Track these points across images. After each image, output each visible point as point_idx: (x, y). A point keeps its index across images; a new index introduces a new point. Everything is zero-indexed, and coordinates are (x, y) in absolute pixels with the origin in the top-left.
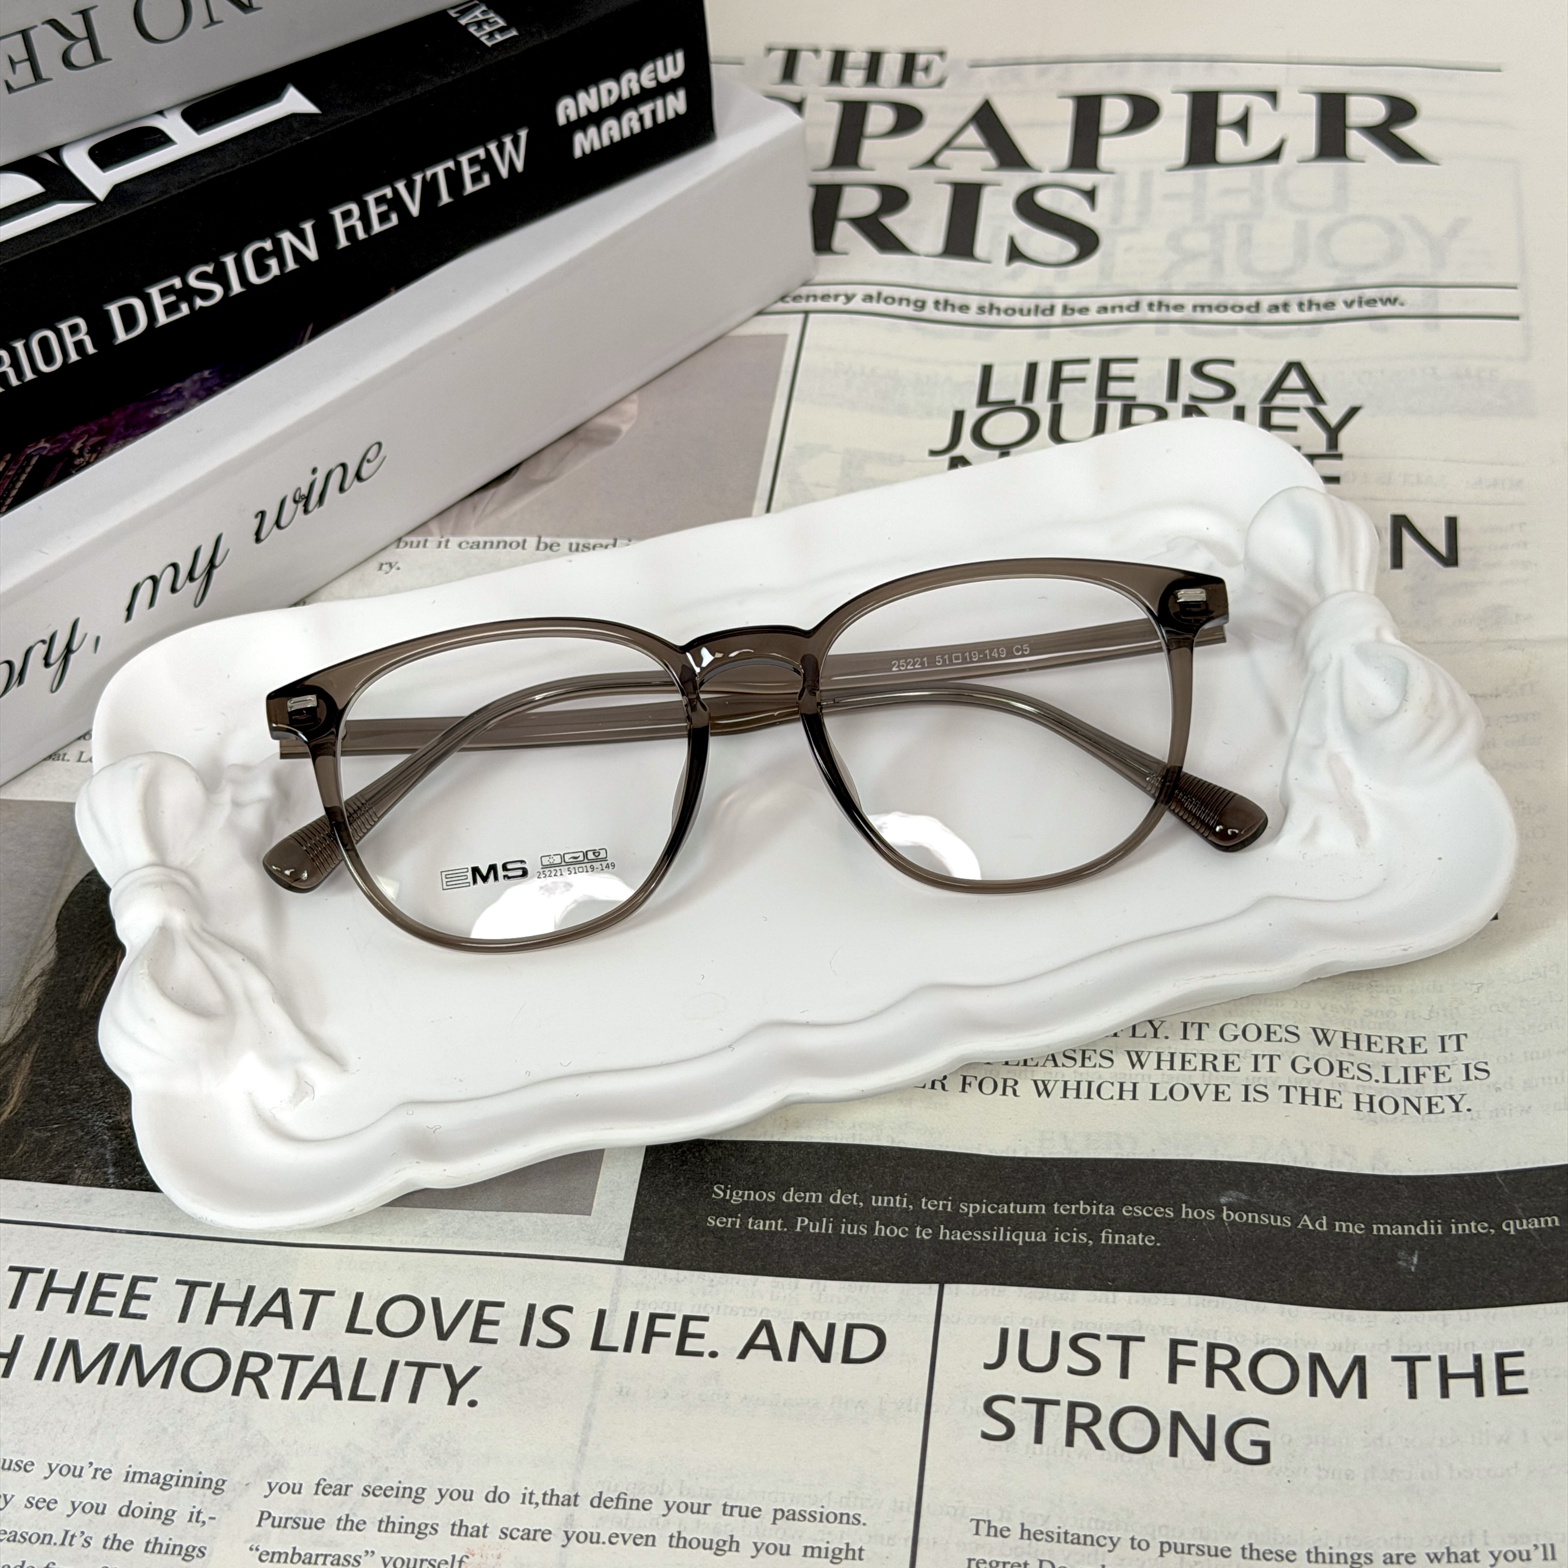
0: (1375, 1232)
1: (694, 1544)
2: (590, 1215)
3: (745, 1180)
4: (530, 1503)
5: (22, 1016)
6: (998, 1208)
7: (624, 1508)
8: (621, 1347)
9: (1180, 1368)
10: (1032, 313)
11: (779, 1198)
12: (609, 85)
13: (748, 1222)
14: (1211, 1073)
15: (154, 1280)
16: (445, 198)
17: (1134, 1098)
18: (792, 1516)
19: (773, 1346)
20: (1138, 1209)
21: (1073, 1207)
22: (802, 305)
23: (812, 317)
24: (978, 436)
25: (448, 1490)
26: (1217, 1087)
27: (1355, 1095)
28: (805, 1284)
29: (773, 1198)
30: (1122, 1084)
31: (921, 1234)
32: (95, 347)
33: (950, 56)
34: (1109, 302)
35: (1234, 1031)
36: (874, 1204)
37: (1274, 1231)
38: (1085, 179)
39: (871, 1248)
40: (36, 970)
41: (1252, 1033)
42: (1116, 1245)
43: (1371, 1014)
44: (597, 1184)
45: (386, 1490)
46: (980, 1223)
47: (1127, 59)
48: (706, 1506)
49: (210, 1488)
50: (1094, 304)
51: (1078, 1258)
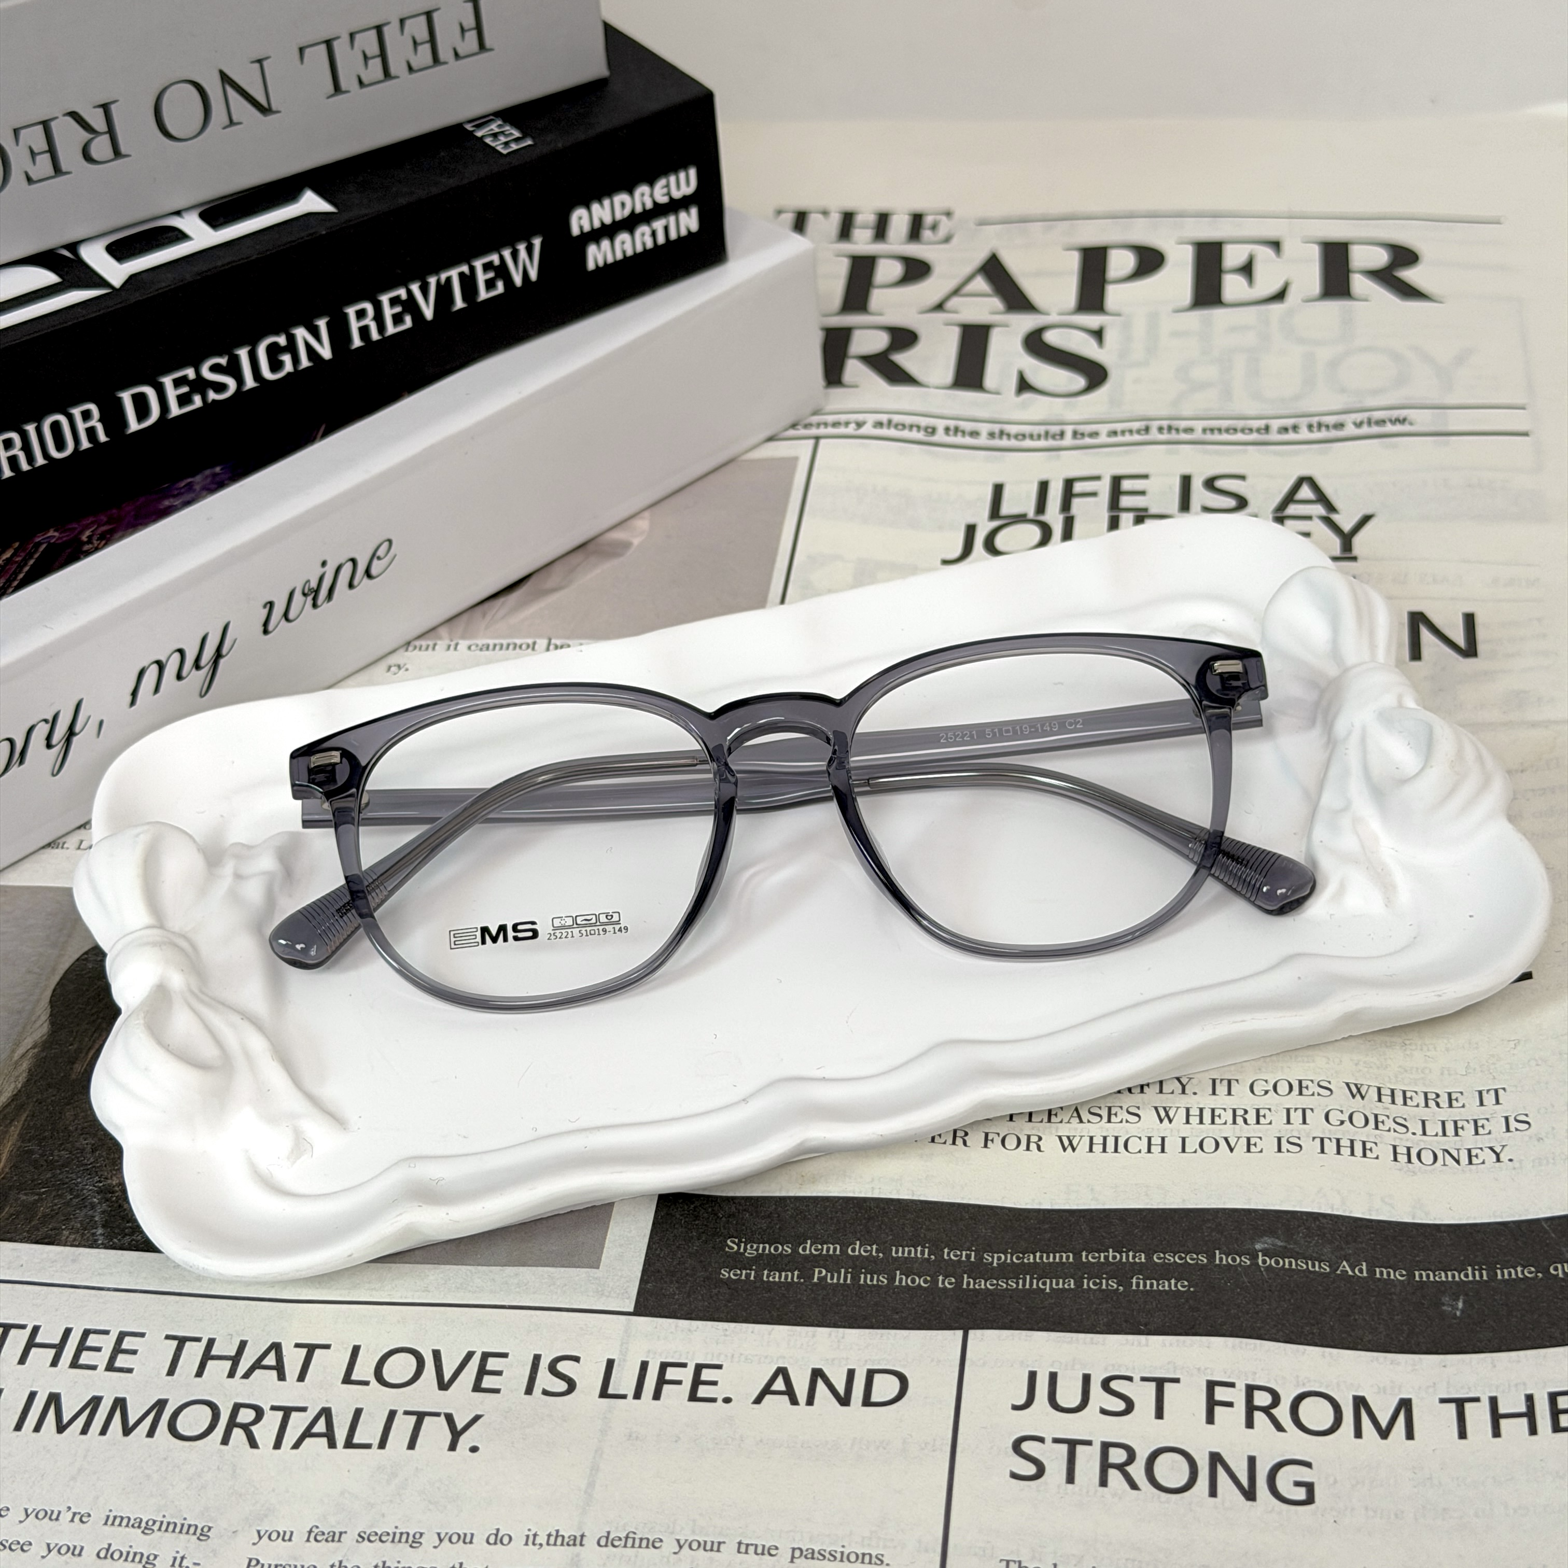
0: (1417, 1278)
2: (598, 1268)
3: (759, 1233)
4: (534, 1544)
5: (13, 1086)
6: (1023, 1258)
7: (633, 1546)
8: (631, 1394)
9: (1218, 1410)
10: (1042, 438)
11: (795, 1251)
12: (621, 198)
13: (763, 1274)
14: (1241, 1126)
15: (142, 1335)
16: (459, 304)
17: (1163, 1151)
18: (811, 1555)
19: (790, 1393)
20: (1170, 1256)
21: (1102, 1255)
22: (814, 431)
23: (822, 442)
24: (991, 548)
25: (447, 1534)
26: (1248, 1139)
27: (1391, 1148)
28: (823, 1332)
29: (790, 1251)
30: (1149, 1139)
31: (945, 1283)
32: (107, 435)
33: (958, 214)
34: (1119, 427)
35: (1264, 1086)
36: (894, 1254)
37: (1311, 1276)
38: (1092, 320)
39: (891, 1297)
40: (28, 1042)
41: (1283, 1088)
42: (1148, 1291)
43: (1406, 1071)
44: (605, 1238)
45: (381, 1535)
46: (1005, 1271)
47: (1131, 216)
48: (719, 1543)
49: (195, 1534)
50: (1104, 429)
51: (1108, 1303)
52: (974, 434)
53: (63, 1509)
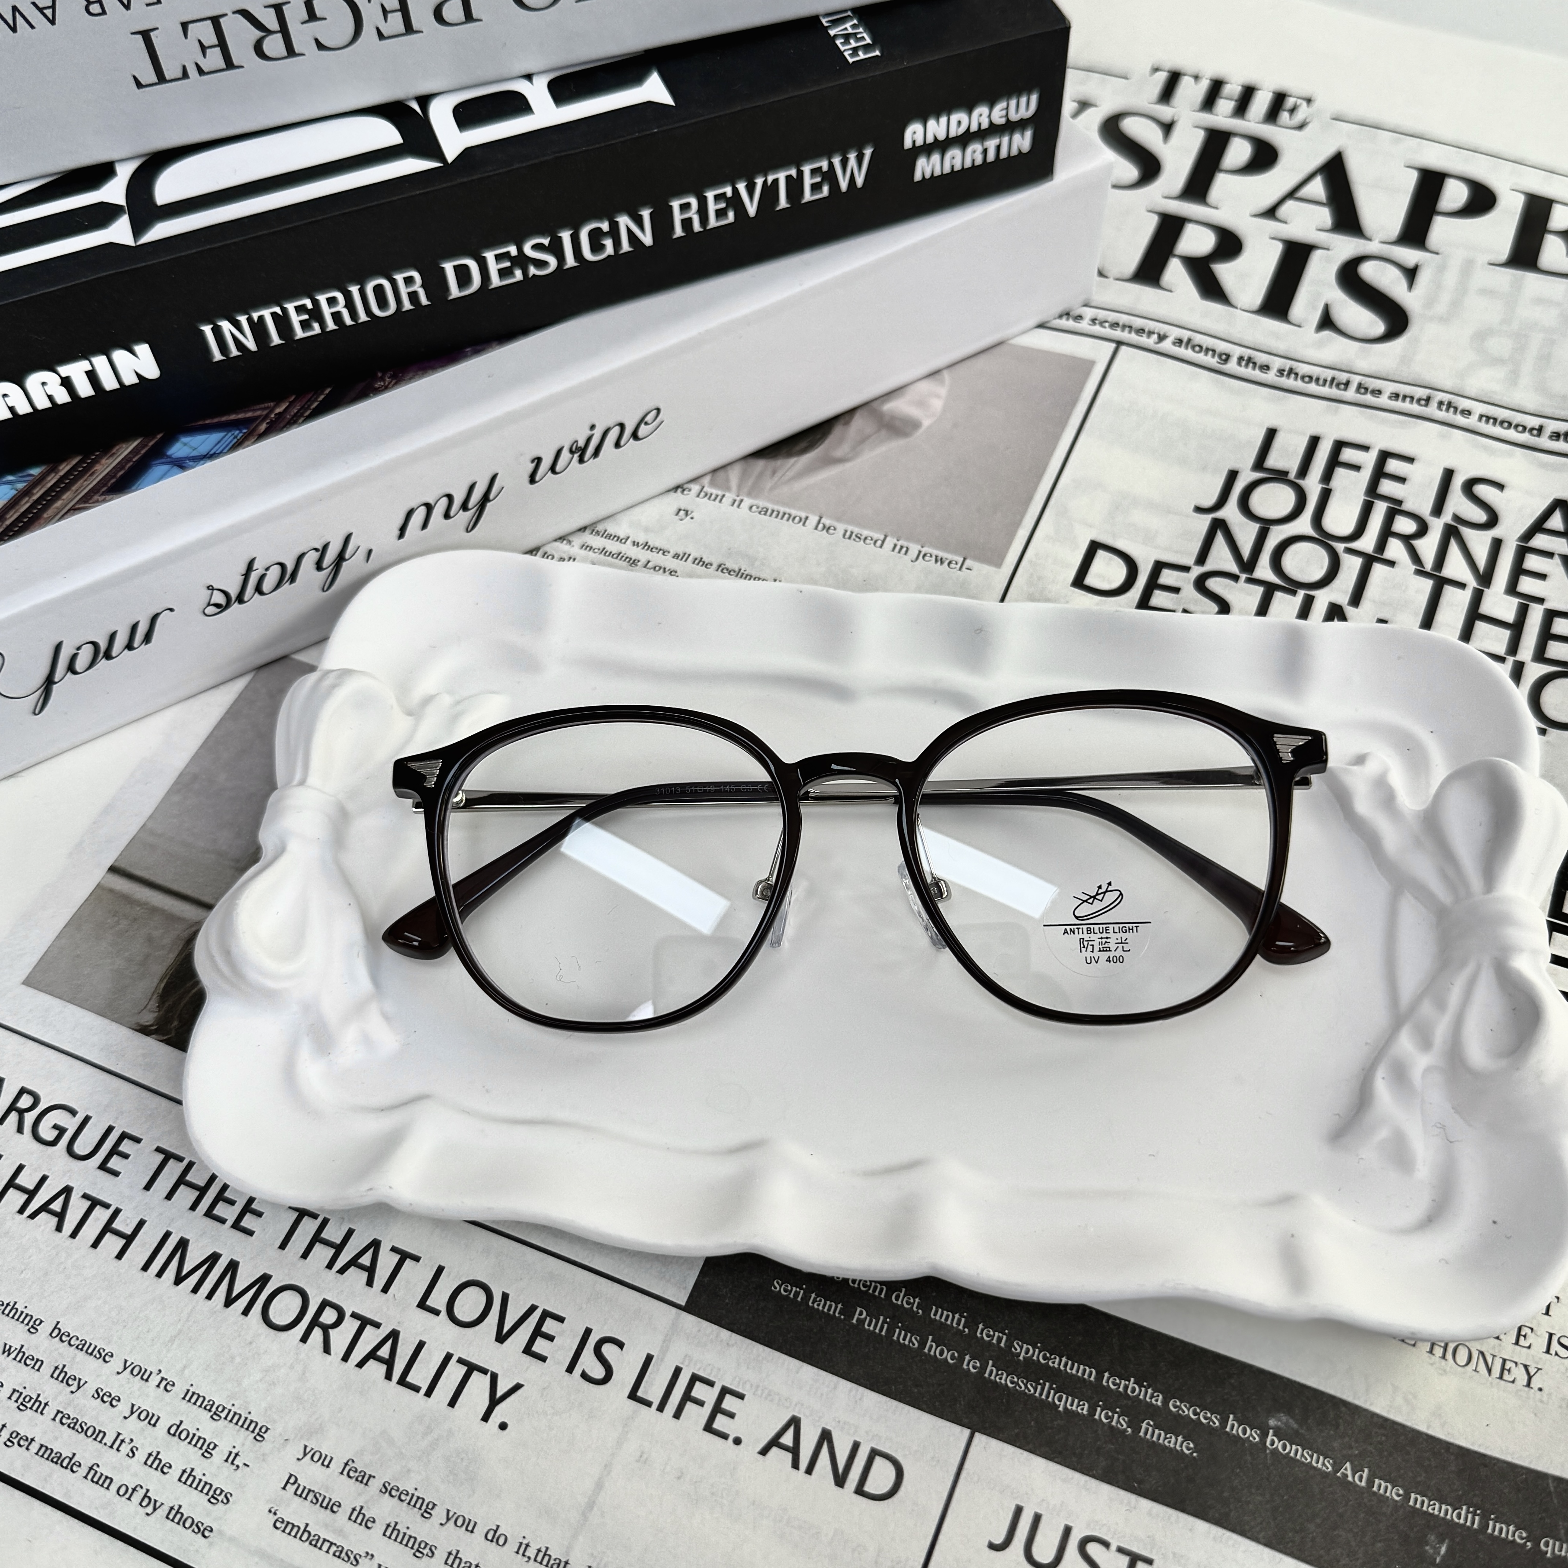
0: (1411, 1503)
4: (524, 1555)
6: (1049, 1359)
8: (656, 1403)
10: (1327, 385)
12: (981, 110)
13: (811, 1297)
19: (795, 1451)
20: (1185, 1406)
21: (1123, 1382)
22: (1118, 334)
23: (1123, 348)
24: (1244, 503)
25: (455, 1513)
28: (845, 1386)
31: (970, 1365)
32: (429, 299)
33: (1318, 103)
34: (1402, 390)
36: (932, 1316)
37: (1312, 1472)
38: (1410, 256)
39: (917, 1365)
42: (1153, 1442)
45: (402, 1493)
46: (1028, 1369)
49: (253, 1432)
51: (1113, 1444)
52: (1265, 368)
53: (155, 1371)
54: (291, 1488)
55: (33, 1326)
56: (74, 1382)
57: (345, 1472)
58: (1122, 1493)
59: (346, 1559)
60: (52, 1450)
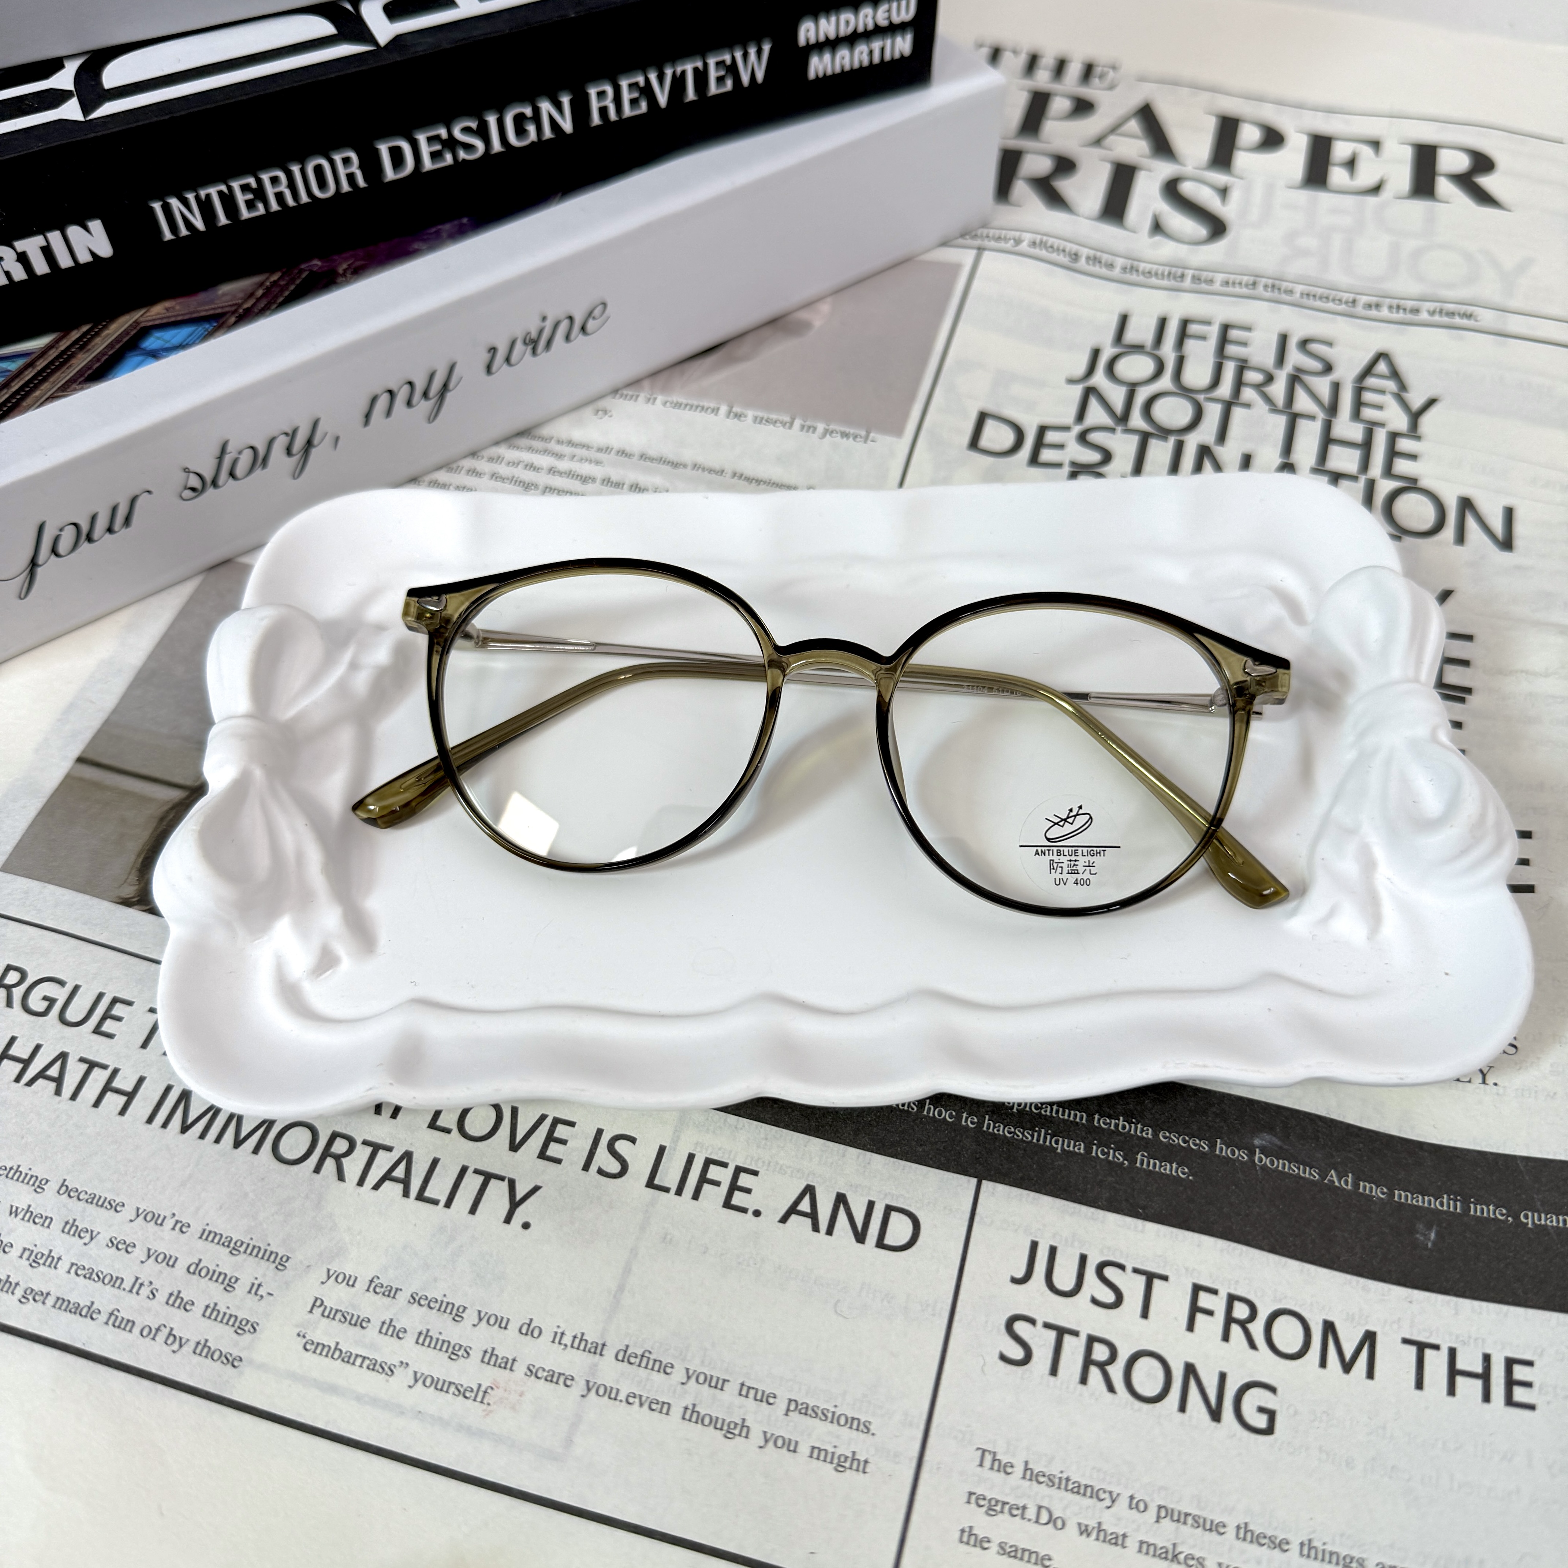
0: (1396, 1199)
1: (707, 1421)
4: (560, 1343)
6: (1042, 1109)
7: (646, 1368)
8: (674, 1188)
9: (1199, 1317)
10: (1166, 277)
12: (847, 15)
18: (805, 1410)
19: (813, 1216)
20: (1175, 1136)
21: (1113, 1121)
22: (978, 242)
23: (984, 253)
24: (1110, 372)
25: (486, 1313)
28: (853, 1153)
31: (969, 1122)
32: (365, 181)
33: (1123, 68)
34: (1231, 278)
37: (1301, 1182)
38: (1220, 178)
39: (918, 1128)
42: (1150, 1171)
45: (431, 1301)
46: (1024, 1121)
48: (724, 1381)
49: (274, 1262)
50: (1219, 277)
51: (1112, 1176)
52: (1111, 266)
53: (168, 1214)
54: (318, 1311)
55: (39, 1185)
56: (86, 1234)
57: (371, 1289)
58: (1128, 1220)
59: (381, 1370)
60: (69, 1302)
